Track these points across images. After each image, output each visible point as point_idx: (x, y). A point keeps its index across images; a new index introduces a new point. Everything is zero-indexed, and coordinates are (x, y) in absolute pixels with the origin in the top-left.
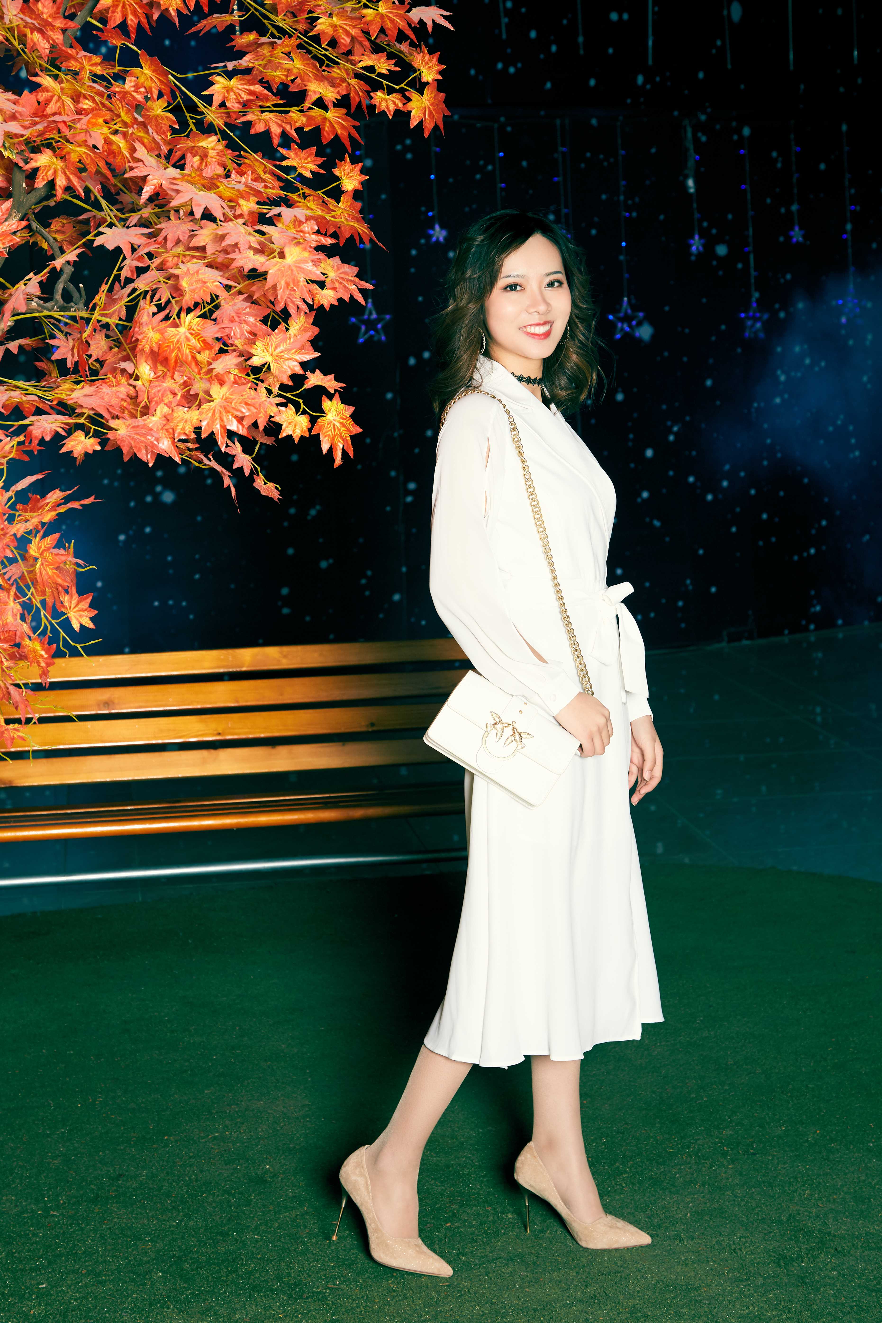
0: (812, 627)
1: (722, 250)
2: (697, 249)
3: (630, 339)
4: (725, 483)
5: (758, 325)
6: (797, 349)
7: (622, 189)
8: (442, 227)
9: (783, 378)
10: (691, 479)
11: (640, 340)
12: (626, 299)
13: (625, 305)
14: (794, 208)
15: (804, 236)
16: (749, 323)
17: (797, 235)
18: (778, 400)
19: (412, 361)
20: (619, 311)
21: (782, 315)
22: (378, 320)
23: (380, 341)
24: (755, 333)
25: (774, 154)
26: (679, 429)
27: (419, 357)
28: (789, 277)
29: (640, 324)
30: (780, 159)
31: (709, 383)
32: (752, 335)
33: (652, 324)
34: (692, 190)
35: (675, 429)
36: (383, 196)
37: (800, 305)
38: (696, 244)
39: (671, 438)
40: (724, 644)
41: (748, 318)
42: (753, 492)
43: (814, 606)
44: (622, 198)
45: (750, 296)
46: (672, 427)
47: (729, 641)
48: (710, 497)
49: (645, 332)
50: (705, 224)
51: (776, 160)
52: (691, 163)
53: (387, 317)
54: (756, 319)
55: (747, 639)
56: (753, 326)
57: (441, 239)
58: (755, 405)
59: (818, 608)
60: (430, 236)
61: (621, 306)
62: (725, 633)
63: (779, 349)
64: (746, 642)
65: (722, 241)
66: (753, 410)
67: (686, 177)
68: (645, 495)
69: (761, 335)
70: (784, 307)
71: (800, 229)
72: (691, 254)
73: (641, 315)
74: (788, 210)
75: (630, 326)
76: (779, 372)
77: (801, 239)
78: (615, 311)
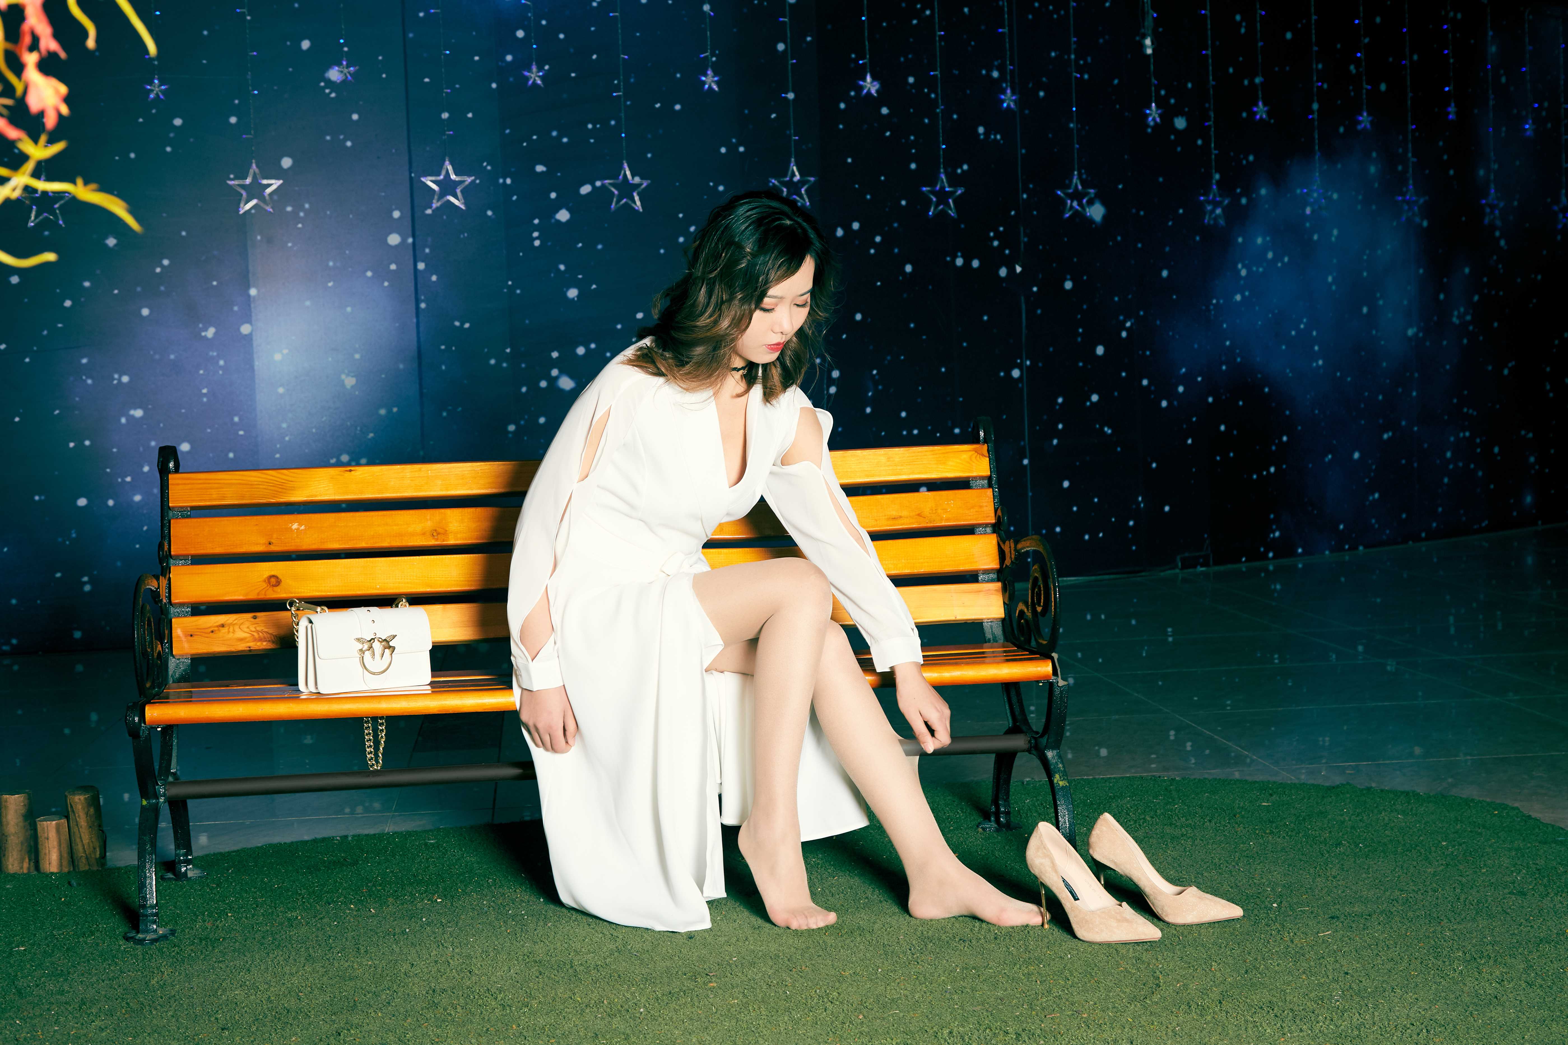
0: (1271, 555)
1: (1180, 123)
2: (1154, 119)
3: (1080, 218)
4: (1181, 389)
5: (1218, 211)
6: (1259, 241)
7: (1073, 47)
8: (874, 78)
9: (1244, 273)
10: (1145, 382)
11: (1091, 221)
12: (1076, 173)
13: (1075, 180)
14: (1258, 80)
15: (1269, 113)
16: (1209, 208)
17: (1261, 110)
18: (1238, 298)
19: (840, 232)
20: (1069, 187)
21: (1244, 201)
22: (802, 183)
23: (803, 206)
24: (1215, 219)
25: (1238, 18)
26: (1132, 324)
27: (847, 228)
28: (1251, 158)
29: (1091, 203)
30: (1244, 24)
31: (1165, 273)
32: (1212, 222)
33: (1104, 204)
34: (1149, 51)
35: (1128, 324)
36: (809, 39)
37: (1263, 192)
38: (1153, 113)
39: (1124, 334)
40: (1177, 571)
41: (1209, 202)
42: (1210, 400)
43: (1274, 532)
44: (1073, 57)
45: (1211, 177)
46: (1125, 321)
47: (1184, 567)
48: (1164, 404)
49: (1097, 212)
50: (1163, 92)
51: (1239, 25)
52: (1149, 22)
53: (812, 179)
54: (1216, 204)
55: (1202, 566)
56: (1213, 211)
57: (873, 91)
58: (1214, 301)
59: (1277, 534)
60: (861, 88)
61: (1071, 181)
62: (1178, 558)
63: (1240, 240)
64: (1200, 569)
65: (1180, 113)
66: (1212, 307)
67: (1144, 37)
68: (1095, 398)
69: (1222, 222)
70: (1246, 193)
71: (1265, 105)
72: (1148, 126)
73: (1092, 191)
74: (1252, 82)
75: (1080, 204)
76: (1240, 266)
77: (1264, 116)
78: (1064, 187)
